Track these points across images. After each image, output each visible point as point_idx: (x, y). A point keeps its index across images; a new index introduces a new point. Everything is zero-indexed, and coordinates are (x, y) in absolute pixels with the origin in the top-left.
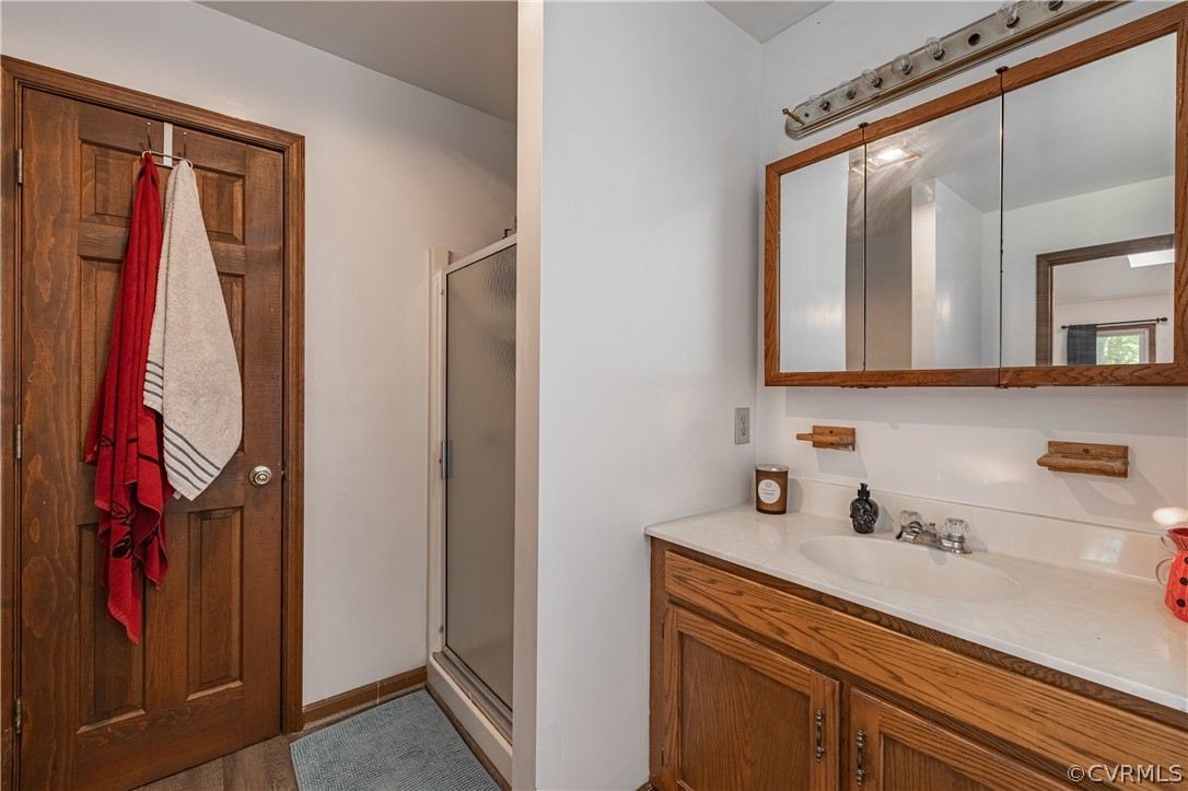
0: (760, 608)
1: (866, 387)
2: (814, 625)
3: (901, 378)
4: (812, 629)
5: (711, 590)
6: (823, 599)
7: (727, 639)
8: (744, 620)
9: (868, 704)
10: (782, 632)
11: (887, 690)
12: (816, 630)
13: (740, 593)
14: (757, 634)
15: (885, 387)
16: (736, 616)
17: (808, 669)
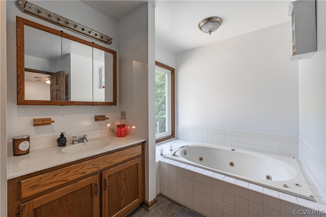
0: (77, 171)
1: (63, 105)
2: (93, 164)
3: (74, 103)
4: (93, 166)
5: (55, 179)
6: (94, 157)
7: (63, 191)
8: (70, 179)
9: (106, 172)
10: (84, 173)
11: (110, 166)
12: (94, 165)
13: (69, 172)
14: (73, 181)
15: (69, 105)
16: (67, 180)
17: (92, 177)
